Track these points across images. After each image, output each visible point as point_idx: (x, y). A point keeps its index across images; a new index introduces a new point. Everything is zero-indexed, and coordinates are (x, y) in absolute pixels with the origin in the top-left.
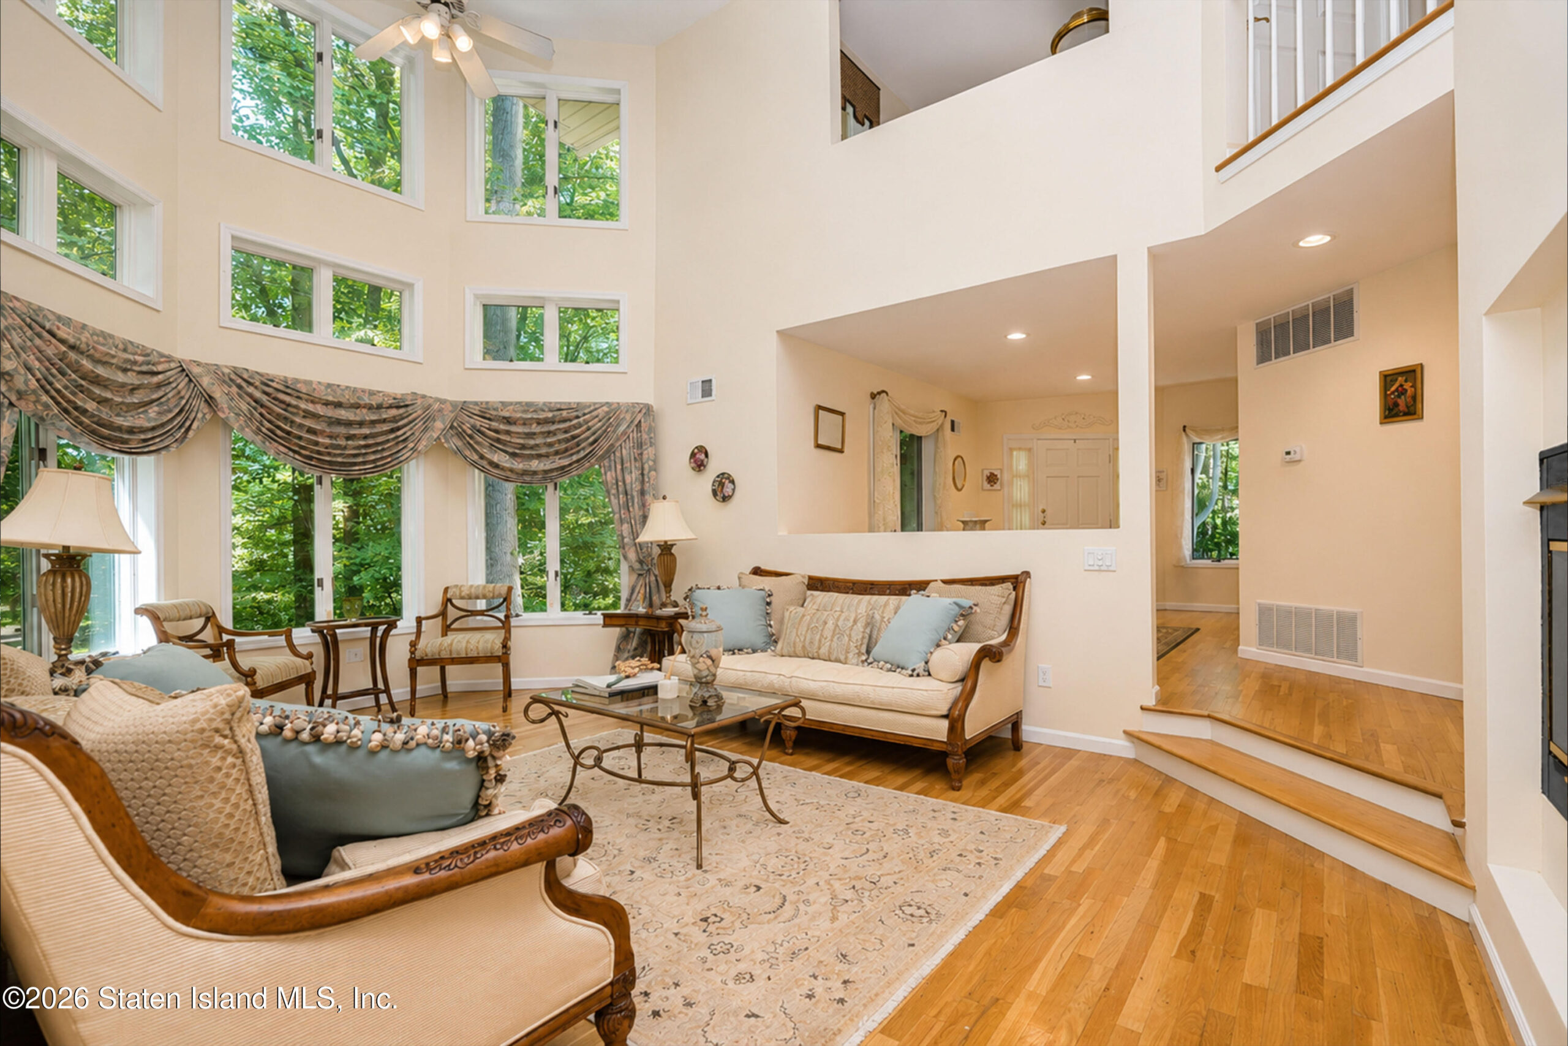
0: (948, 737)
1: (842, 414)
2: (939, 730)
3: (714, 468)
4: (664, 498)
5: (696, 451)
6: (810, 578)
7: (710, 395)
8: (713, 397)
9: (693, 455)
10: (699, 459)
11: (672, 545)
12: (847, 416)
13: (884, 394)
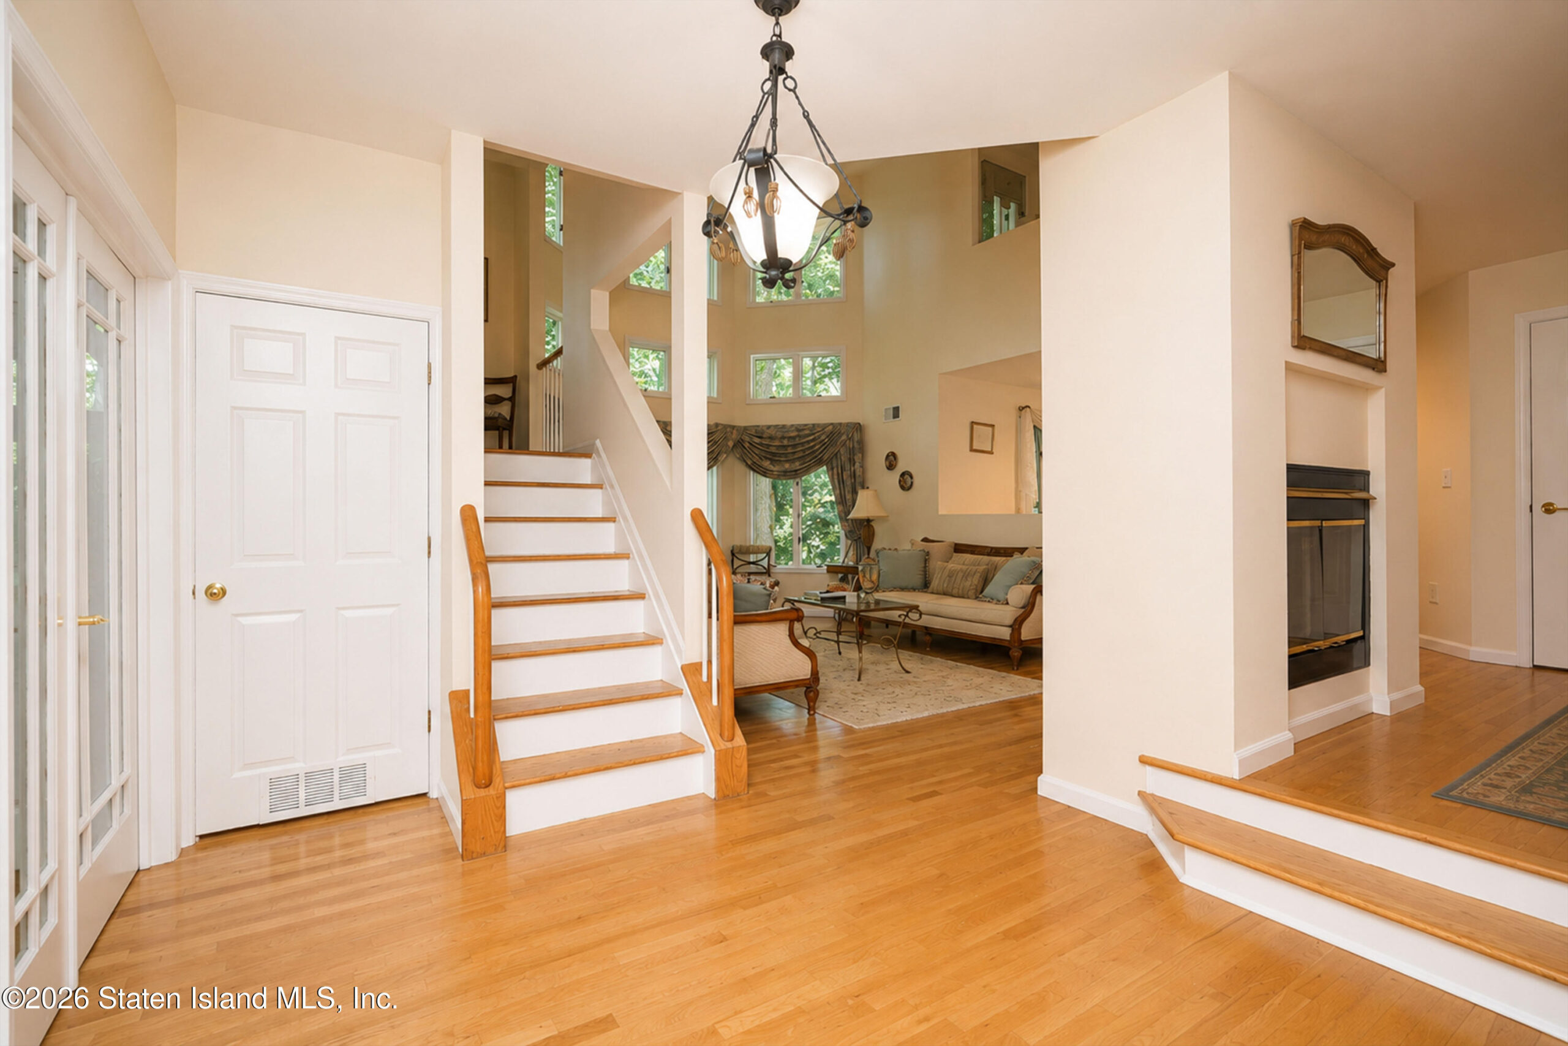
0: (1011, 637)
1: (993, 426)
2: (1005, 633)
3: (901, 467)
4: (868, 488)
5: (890, 454)
6: (956, 544)
7: (898, 417)
8: (900, 418)
9: (888, 456)
10: (891, 460)
11: (873, 520)
12: (996, 427)
13: (1028, 409)
